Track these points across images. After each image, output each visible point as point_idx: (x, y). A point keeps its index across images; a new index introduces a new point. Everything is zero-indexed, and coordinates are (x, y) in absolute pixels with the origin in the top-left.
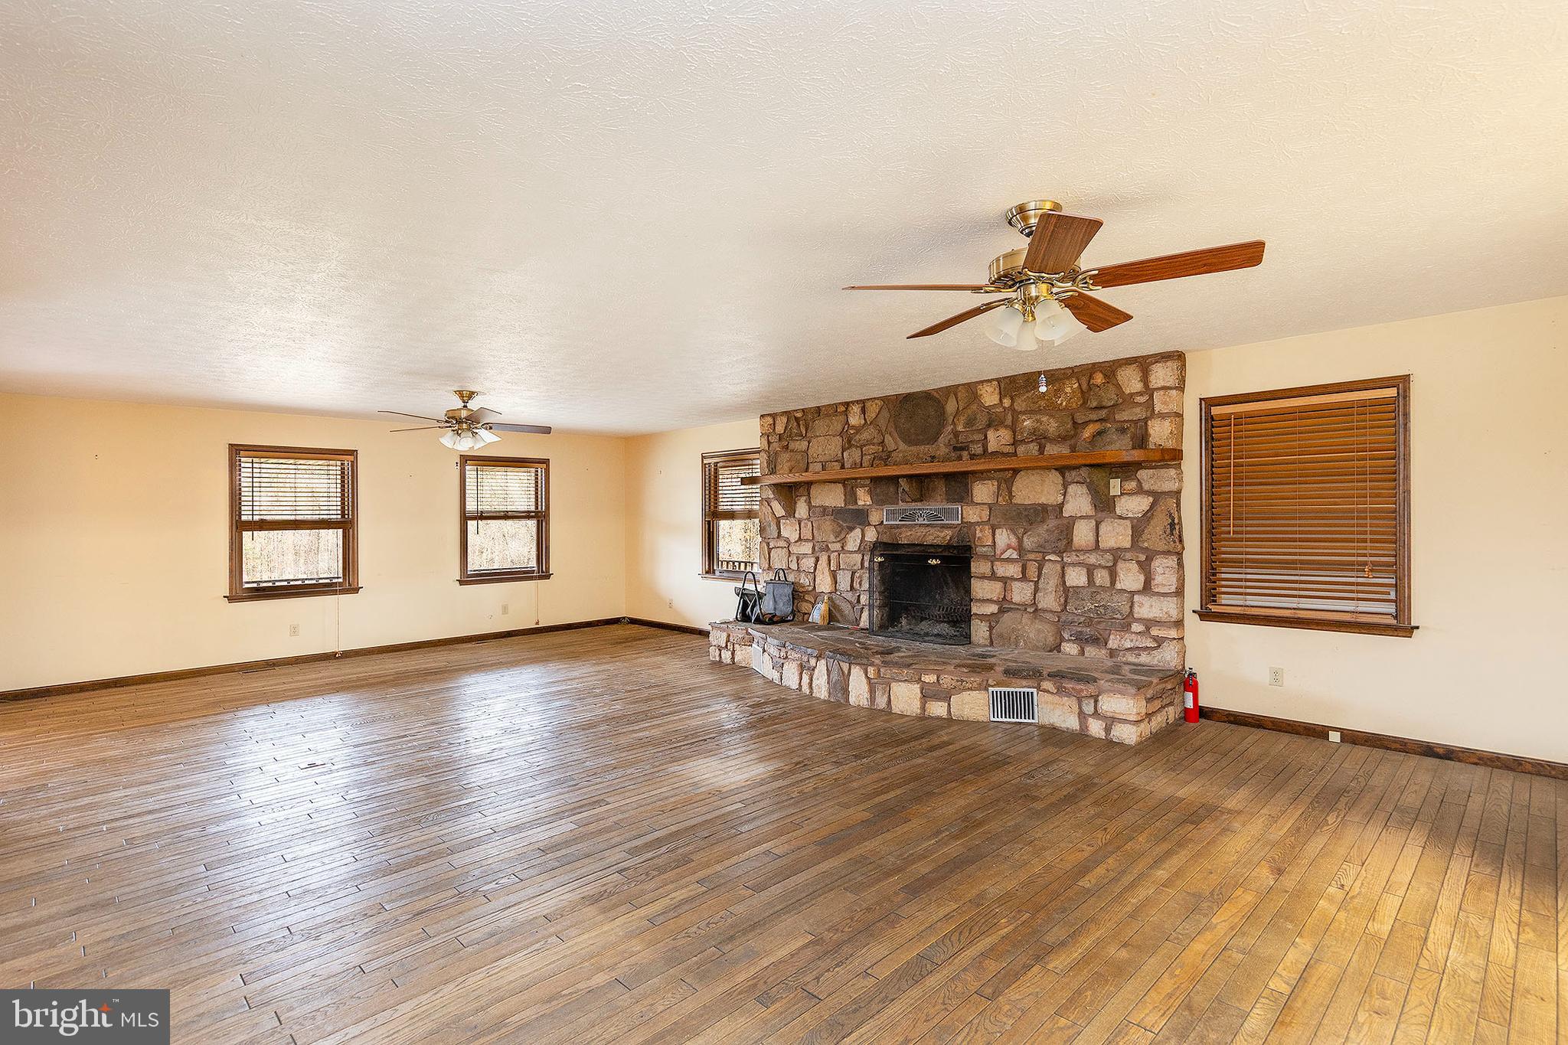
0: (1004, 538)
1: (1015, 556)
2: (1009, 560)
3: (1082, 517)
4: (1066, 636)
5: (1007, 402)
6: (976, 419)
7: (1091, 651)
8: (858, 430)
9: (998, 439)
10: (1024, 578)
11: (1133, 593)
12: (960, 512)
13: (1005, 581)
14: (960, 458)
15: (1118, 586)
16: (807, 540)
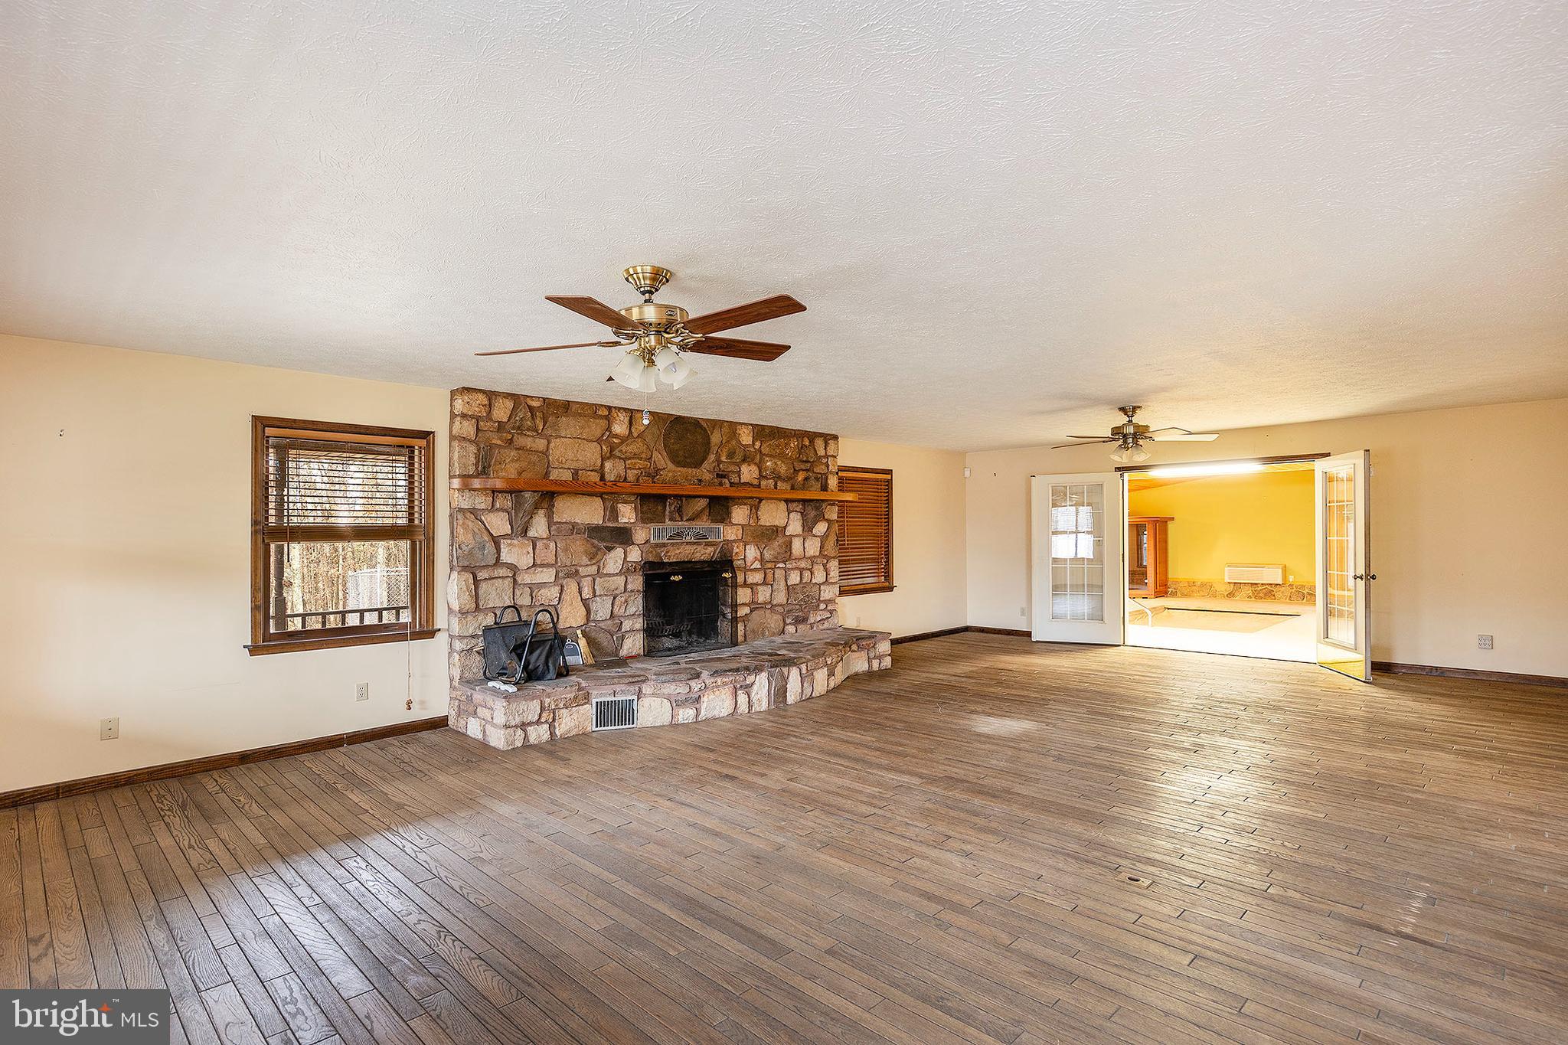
0: (752, 552)
1: (759, 567)
2: (756, 570)
3: (797, 536)
4: (788, 621)
5: (758, 445)
6: (735, 453)
7: (801, 627)
8: (624, 440)
9: (748, 473)
10: (765, 583)
11: (820, 585)
12: (722, 531)
13: (752, 586)
14: (721, 484)
15: (814, 581)
16: (548, 566)
